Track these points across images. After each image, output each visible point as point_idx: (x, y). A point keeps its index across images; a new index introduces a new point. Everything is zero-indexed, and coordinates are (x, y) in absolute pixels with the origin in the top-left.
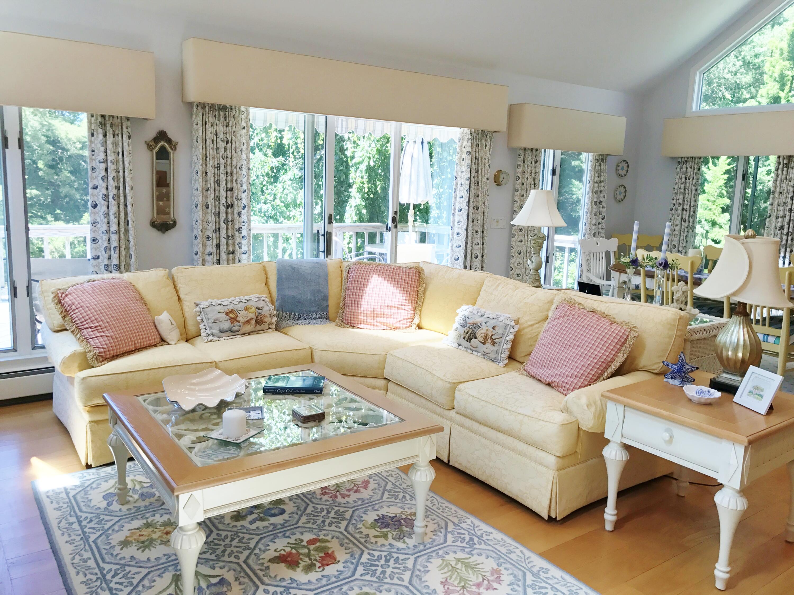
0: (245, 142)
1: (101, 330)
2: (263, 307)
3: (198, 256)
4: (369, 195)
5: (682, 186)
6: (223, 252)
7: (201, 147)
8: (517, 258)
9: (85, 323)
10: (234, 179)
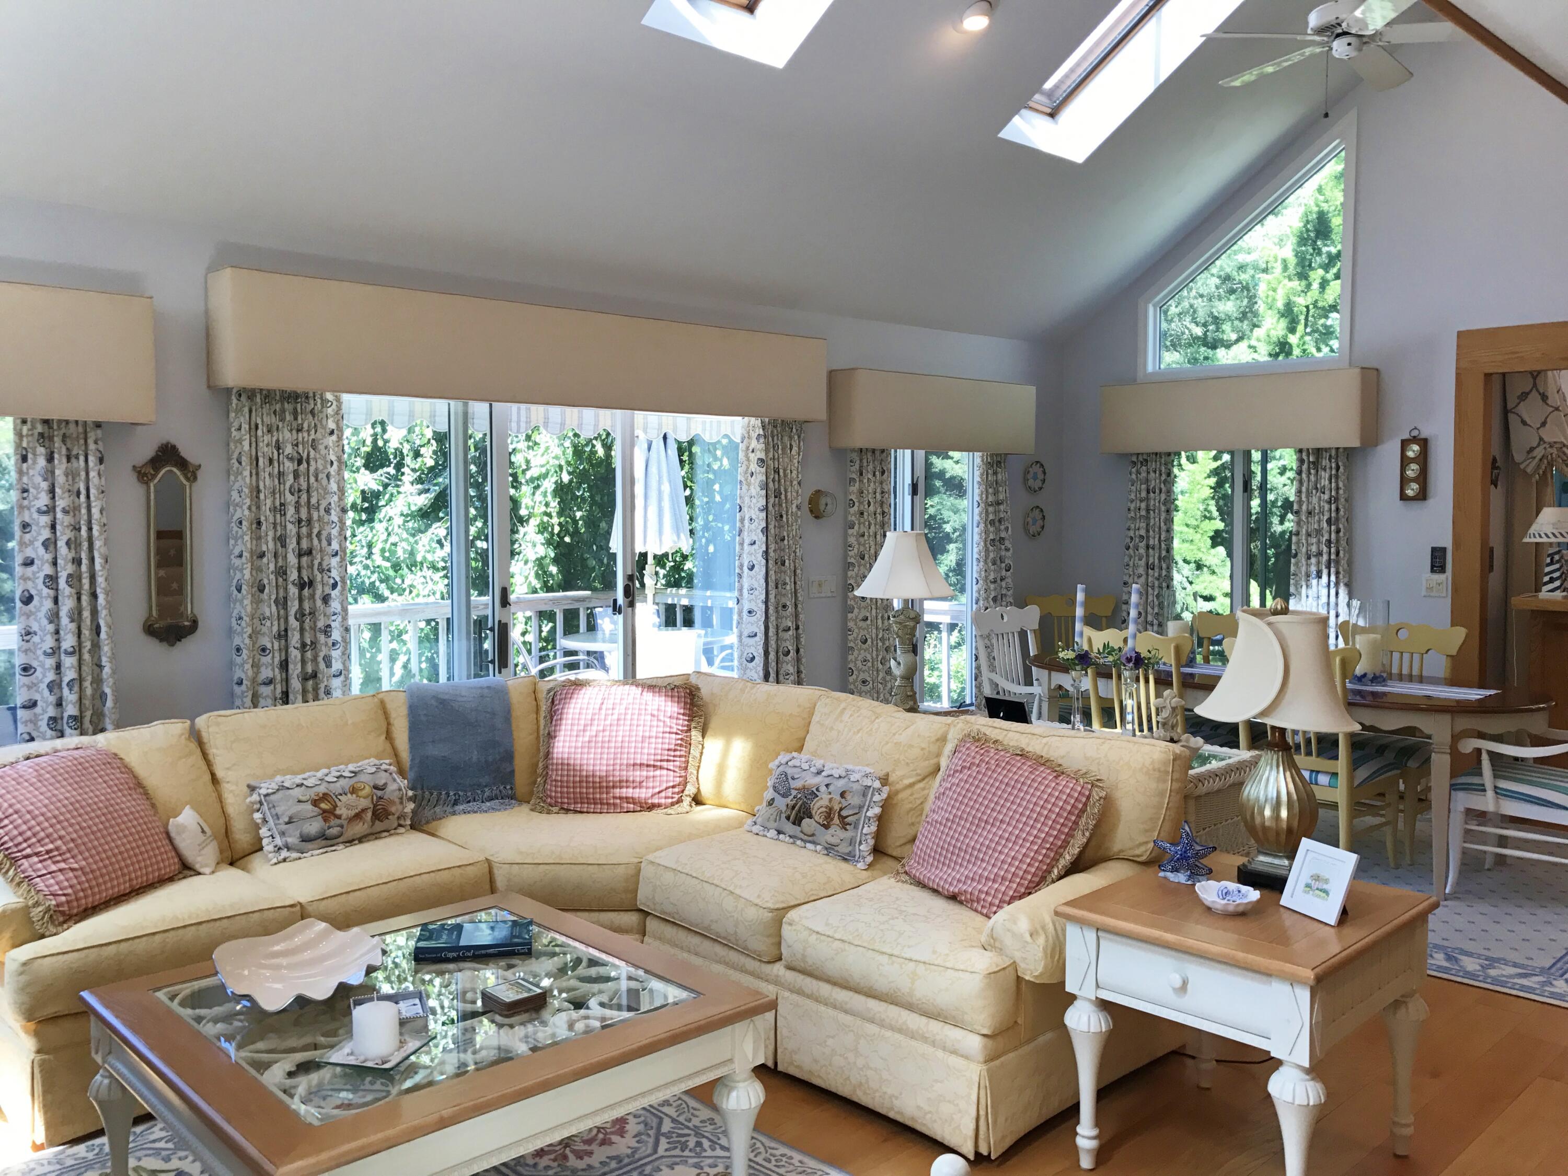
0: (333, 458)
1: (59, 858)
2: (385, 784)
3: (243, 687)
4: (562, 538)
5: (1143, 505)
6: (295, 676)
7: (247, 473)
8: (860, 650)
9: (25, 845)
10: (315, 531)
